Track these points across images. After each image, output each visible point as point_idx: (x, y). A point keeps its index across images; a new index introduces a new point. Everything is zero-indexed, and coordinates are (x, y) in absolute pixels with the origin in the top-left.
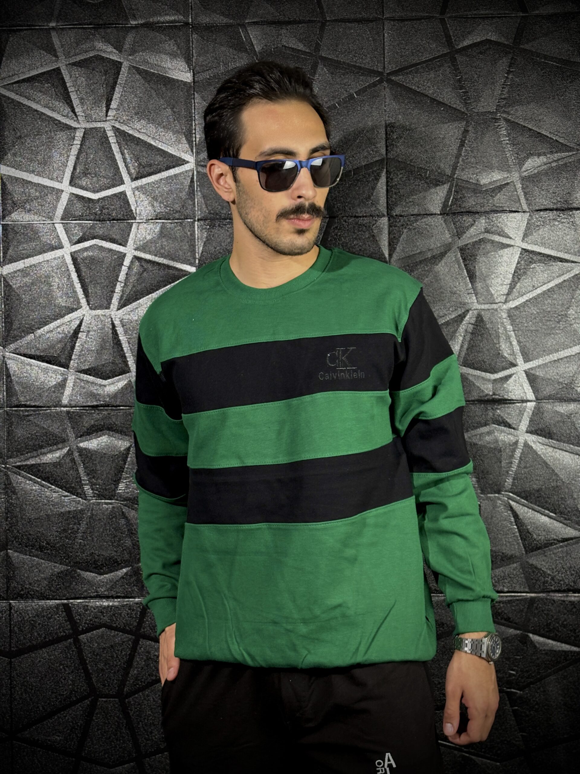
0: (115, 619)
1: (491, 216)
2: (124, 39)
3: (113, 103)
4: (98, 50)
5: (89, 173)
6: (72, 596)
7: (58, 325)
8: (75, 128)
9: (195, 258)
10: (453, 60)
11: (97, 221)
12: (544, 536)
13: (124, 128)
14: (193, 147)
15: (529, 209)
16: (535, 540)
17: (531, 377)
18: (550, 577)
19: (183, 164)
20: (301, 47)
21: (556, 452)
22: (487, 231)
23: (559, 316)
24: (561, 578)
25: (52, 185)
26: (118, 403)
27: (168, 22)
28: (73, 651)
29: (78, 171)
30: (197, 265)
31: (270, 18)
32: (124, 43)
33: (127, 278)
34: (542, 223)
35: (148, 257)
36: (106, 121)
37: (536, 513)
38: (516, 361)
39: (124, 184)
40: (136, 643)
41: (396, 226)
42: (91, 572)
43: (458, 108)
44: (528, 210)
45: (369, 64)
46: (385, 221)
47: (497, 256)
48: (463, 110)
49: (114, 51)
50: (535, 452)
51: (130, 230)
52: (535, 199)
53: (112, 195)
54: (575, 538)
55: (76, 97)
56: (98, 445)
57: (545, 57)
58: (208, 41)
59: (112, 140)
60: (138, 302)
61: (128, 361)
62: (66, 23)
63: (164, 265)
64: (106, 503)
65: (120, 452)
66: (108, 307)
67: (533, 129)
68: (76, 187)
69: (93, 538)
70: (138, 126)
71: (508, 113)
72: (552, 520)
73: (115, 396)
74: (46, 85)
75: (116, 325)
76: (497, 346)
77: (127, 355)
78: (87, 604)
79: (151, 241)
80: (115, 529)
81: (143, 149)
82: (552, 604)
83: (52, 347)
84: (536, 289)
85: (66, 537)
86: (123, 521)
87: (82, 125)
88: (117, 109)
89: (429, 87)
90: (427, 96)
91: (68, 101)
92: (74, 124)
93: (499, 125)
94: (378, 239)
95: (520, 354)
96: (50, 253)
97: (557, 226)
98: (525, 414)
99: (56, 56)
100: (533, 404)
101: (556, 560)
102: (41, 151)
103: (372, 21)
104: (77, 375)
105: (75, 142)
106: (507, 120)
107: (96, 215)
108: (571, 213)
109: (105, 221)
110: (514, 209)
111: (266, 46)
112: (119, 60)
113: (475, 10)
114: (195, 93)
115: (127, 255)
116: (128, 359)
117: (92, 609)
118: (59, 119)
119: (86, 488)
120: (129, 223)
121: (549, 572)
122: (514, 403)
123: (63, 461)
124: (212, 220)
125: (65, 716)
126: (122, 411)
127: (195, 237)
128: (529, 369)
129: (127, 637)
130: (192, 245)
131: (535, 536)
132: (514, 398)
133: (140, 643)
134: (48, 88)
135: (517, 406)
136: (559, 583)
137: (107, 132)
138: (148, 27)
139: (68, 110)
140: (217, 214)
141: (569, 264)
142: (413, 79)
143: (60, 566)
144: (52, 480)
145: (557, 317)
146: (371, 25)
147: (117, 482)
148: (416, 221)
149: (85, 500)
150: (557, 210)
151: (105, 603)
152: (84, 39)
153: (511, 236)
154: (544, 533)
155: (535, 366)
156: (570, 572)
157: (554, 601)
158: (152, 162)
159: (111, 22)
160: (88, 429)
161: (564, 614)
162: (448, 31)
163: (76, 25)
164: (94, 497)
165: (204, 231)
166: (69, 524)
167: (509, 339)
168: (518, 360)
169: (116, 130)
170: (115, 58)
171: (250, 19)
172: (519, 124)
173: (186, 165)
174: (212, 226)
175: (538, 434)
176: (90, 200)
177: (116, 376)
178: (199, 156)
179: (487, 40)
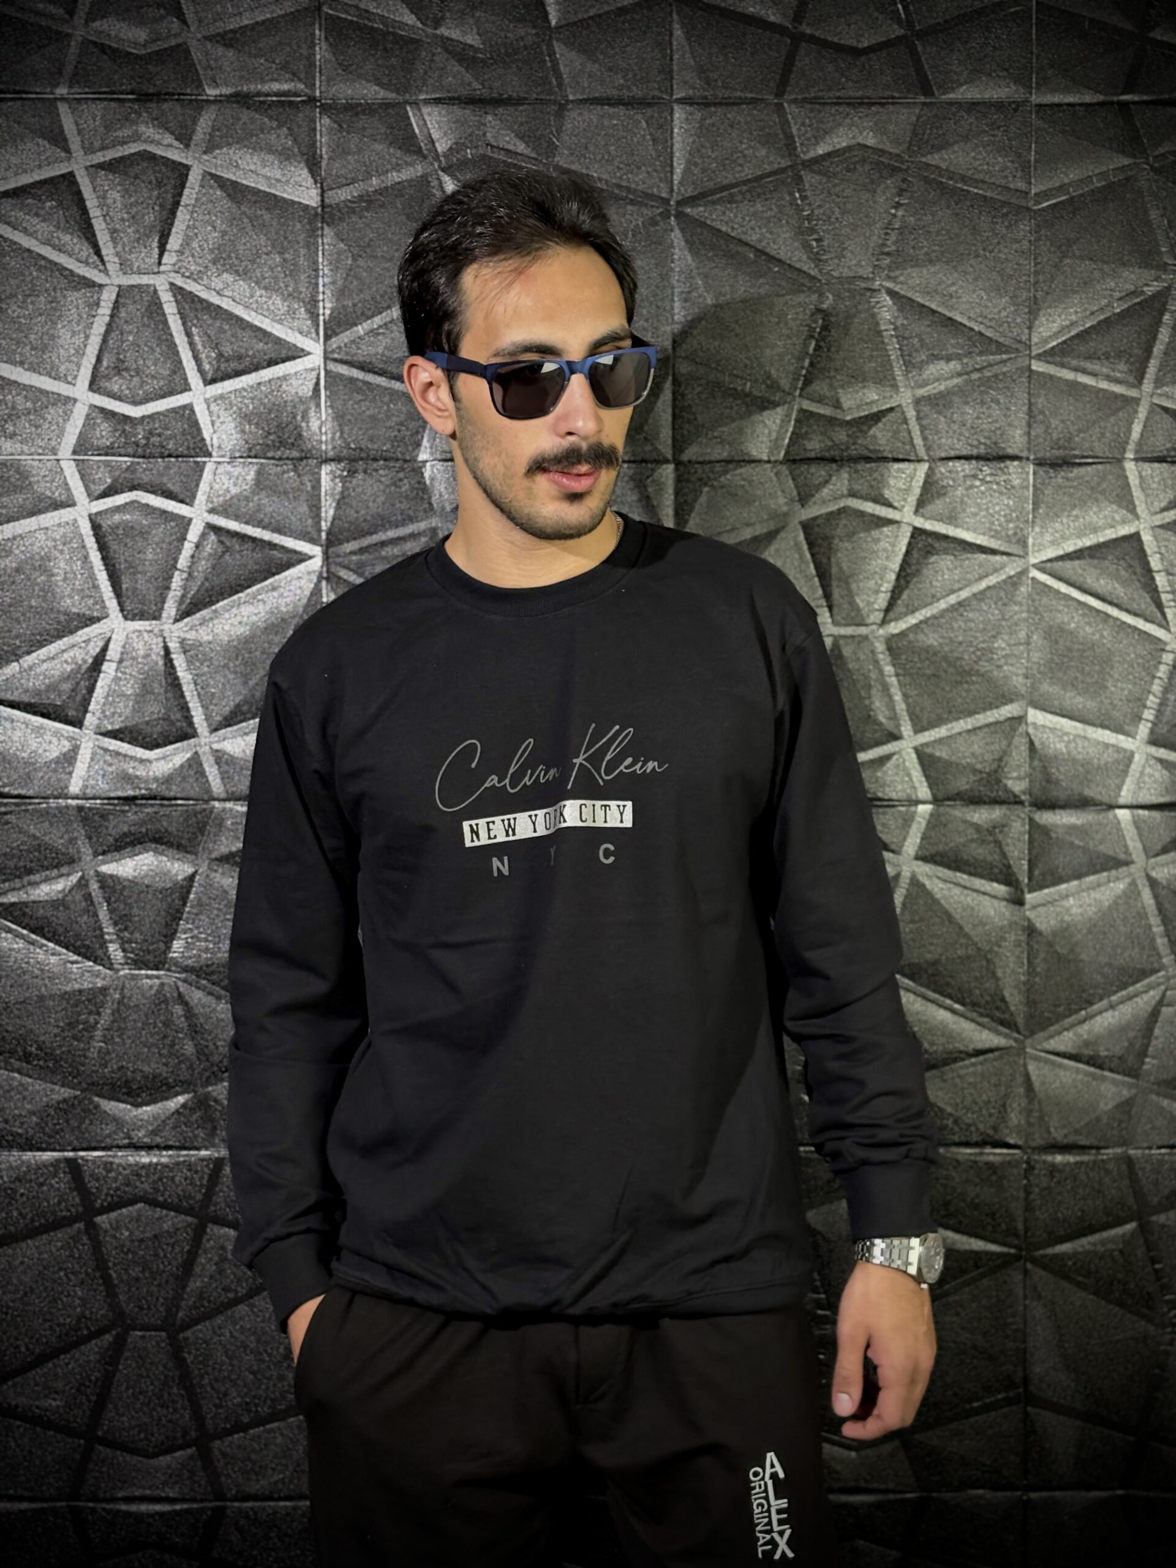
0: (162, 1188)
1: (859, 467)
2: (195, 121)
3: (171, 240)
4: (145, 141)
5: (127, 369)
6: (84, 1145)
7: (63, 648)
8: (101, 286)
9: (320, 531)
10: (799, 180)
11: (139, 457)
12: (943, 1045)
13: (191, 287)
14: (318, 325)
15: (929, 455)
16: (926, 1051)
17: (926, 759)
18: (951, 1120)
19: (300, 357)
20: (521, 147)
21: (967, 895)
22: (853, 494)
23: (978, 650)
24: (970, 1121)
25: (55, 390)
26: (172, 794)
27: (276, 95)
28: (83, 1245)
29: (105, 364)
30: (323, 542)
31: (464, 92)
32: (194, 131)
33: (193, 563)
34: (951, 483)
35: (233, 525)
36: (159, 273)
37: (929, 1004)
38: (899, 730)
39: (190, 390)
40: (199, 1233)
41: (688, 481)
42: (119, 1100)
43: (805, 268)
44: (926, 458)
45: (644, 183)
46: (667, 473)
47: (869, 539)
48: (813, 273)
49: (176, 143)
50: (929, 894)
51: (201, 476)
52: (940, 438)
53: (167, 410)
54: (998, 1049)
55: (103, 226)
56: (135, 870)
57: (964, 179)
58: (348, 133)
59: (170, 308)
60: (213, 607)
61: (192, 717)
62: (87, 90)
63: (262, 541)
64: (148, 977)
65: (176, 883)
66: (156, 617)
67: (939, 310)
68: (100, 394)
69: (123, 1040)
70: (217, 283)
71: (894, 279)
72: (956, 1018)
73: (168, 780)
74: (48, 204)
75: (172, 650)
76: (867, 702)
77: (191, 705)
78: (111, 1159)
79: (238, 497)
80: (164, 1024)
81: (227, 327)
82: (955, 1167)
83: (52, 687)
84: (938, 600)
85: (75, 1038)
86: (178, 1010)
87: (113, 279)
88: (180, 252)
89: (753, 229)
90: (747, 244)
91: (89, 235)
92: (98, 277)
93: (878, 302)
94: (655, 503)
95: (907, 718)
96: (49, 515)
97: (977, 487)
98: (914, 826)
99: (68, 151)
100: (929, 808)
101: (963, 1089)
102: (36, 324)
103: (650, 105)
104: (97, 740)
105: (101, 311)
106: (891, 293)
107: (138, 446)
108: (1002, 465)
109: (154, 457)
110: (901, 456)
111: (456, 144)
112: (184, 161)
113: (839, 90)
114: (325, 226)
115: (194, 521)
116: (193, 713)
117: (121, 1169)
118: (70, 267)
119: (112, 947)
120: (196, 463)
121: (949, 1110)
122: (894, 806)
123: (69, 898)
124: (352, 460)
125: (67, 1364)
126: (180, 808)
127: (320, 491)
128: (922, 745)
129: (183, 1221)
130: (314, 506)
131: (926, 1045)
132: (894, 796)
133: (208, 1230)
134: (51, 208)
135: (900, 812)
136: (967, 1130)
137: (160, 293)
138: (238, 102)
139: (86, 250)
140: (361, 449)
141: (998, 558)
142: (724, 213)
143: (63, 1090)
144: (49, 932)
145: (974, 653)
146: (649, 111)
147: (170, 937)
148: (726, 472)
149: (110, 969)
150: (978, 458)
151: (145, 1159)
152: (119, 120)
153: (896, 504)
154: (942, 1040)
155: (932, 739)
156: (987, 1109)
157: (957, 1161)
158: (243, 351)
159: (171, 90)
160: (116, 840)
161: (976, 1185)
162: (790, 127)
163: (105, 93)
164: (127, 964)
165: (338, 480)
166: (79, 1014)
167: (888, 690)
168: (903, 729)
169: (176, 290)
170: (175, 155)
171: (427, 93)
172: (913, 301)
173: (305, 359)
174: (352, 473)
175: (936, 863)
176: (126, 418)
177: (171, 743)
178: (329, 343)
179: (859, 144)
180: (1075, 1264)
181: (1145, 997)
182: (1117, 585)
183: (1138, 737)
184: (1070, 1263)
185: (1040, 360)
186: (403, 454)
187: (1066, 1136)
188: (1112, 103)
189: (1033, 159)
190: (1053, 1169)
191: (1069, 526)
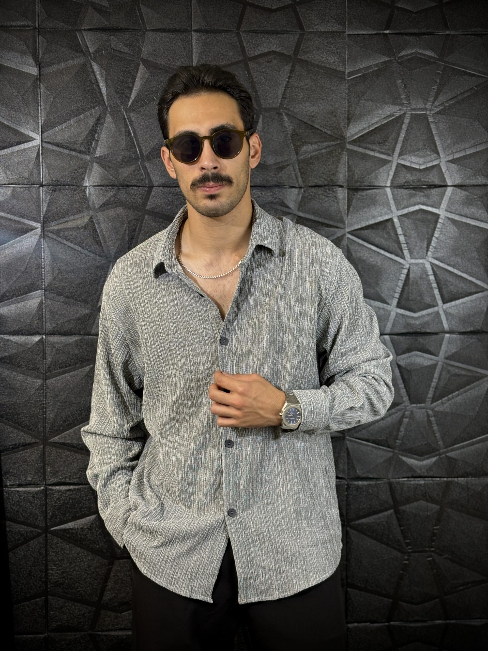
1: (274, 190)
9: (40, 216)
10: (247, 66)
14: (38, 127)
19: (31, 141)
20: (126, 50)
27: (19, 26)
30: (42, 222)
31: (101, 26)
34: (313, 197)
44: (303, 186)
52: (308, 178)
57: (317, 66)
58: (51, 43)
63: (14, 220)
67: (308, 122)
71: (288, 109)
79: (4, 202)
93: (281, 119)
97: (324, 199)
103: (182, 32)
106: (287, 115)
108: (335, 190)
110: (292, 186)
111: (98, 48)
113: (263, 27)
114: (41, 84)
124: (54, 186)
127: (40, 199)
130: (38, 206)
140: (58, 181)
141: (333, 229)
146: (182, 35)
150: (324, 186)
153: (290, 206)
158: (5, 138)
162: (243, 43)
165: (48, 194)
171: (85, 26)
172: (297, 119)
173: (33, 142)
174: (54, 191)
178: (43, 135)
179: (273, 51)
180: (367, 528)
181: (396, 415)
182: (383, 241)
183: (392, 305)
184: (365, 527)
185: (350, 144)
186: (76, 183)
187: (363, 473)
188: (380, 34)
189: (347, 57)
190: (358, 488)
191: (363, 216)
